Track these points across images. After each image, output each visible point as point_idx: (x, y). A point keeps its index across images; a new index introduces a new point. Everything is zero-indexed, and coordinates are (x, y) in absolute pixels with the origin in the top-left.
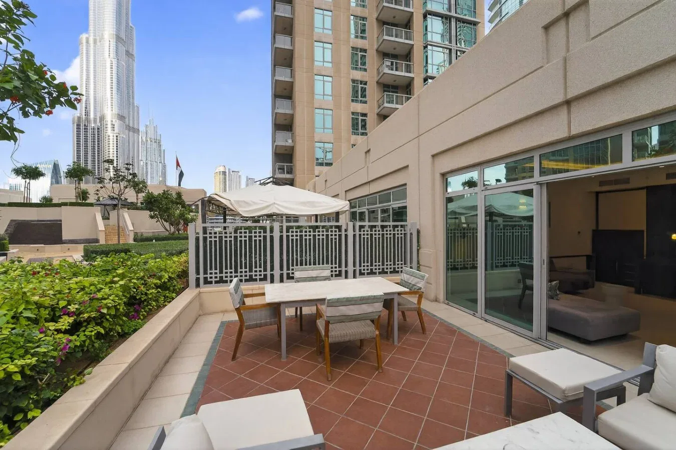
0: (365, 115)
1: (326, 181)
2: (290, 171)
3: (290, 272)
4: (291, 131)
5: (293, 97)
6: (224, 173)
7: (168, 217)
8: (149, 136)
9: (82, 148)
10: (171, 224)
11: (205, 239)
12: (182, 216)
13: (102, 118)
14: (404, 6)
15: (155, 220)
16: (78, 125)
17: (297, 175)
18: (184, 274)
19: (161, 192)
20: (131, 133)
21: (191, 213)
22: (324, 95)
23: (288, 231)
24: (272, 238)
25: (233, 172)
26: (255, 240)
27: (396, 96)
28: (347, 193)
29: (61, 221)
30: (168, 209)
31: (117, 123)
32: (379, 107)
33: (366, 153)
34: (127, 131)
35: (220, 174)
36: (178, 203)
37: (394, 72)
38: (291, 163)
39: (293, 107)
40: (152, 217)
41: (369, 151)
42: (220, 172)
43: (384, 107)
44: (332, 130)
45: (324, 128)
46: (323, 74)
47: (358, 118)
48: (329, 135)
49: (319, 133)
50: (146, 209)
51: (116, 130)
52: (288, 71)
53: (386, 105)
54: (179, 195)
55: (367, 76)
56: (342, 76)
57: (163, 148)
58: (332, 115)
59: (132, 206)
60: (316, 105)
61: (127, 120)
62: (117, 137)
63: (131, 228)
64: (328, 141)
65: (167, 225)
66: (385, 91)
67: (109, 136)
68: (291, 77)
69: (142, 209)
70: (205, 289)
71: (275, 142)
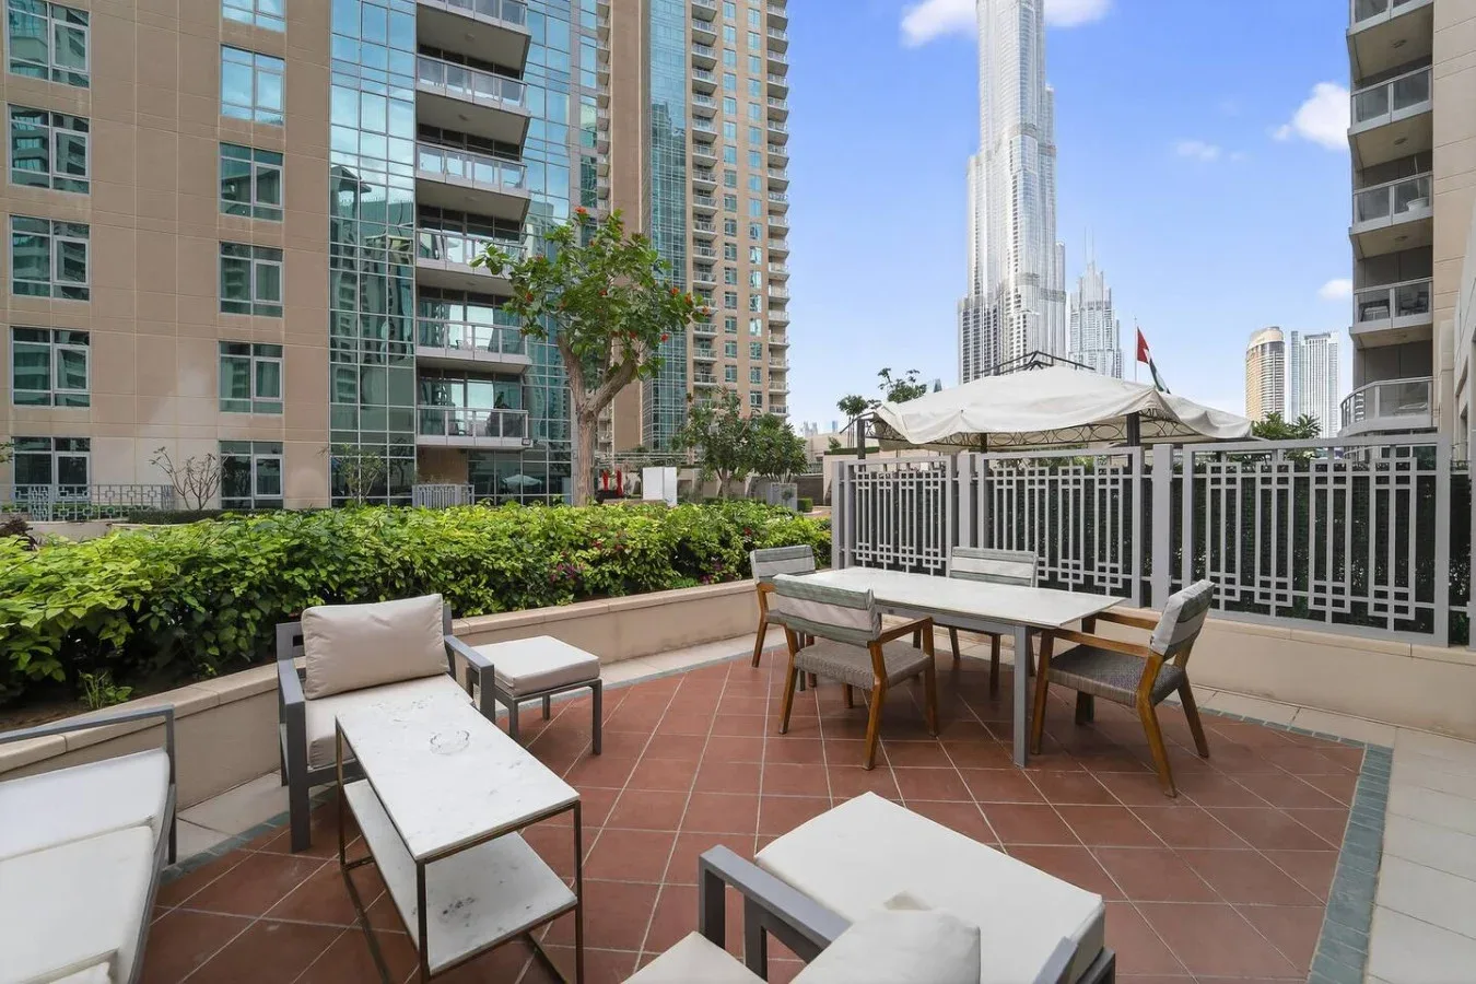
2: (1419, 302)
6: (1277, 346)
8: (1085, 300)
9: (971, 354)
13: (1001, 290)
16: (966, 314)
20: (1050, 304)
25: (1306, 338)
31: (1024, 290)
34: (1042, 302)
35: (1263, 353)
42: (1263, 346)
51: (1024, 305)
57: (1115, 317)
61: (1042, 281)
62: (1024, 317)
67: (1012, 320)
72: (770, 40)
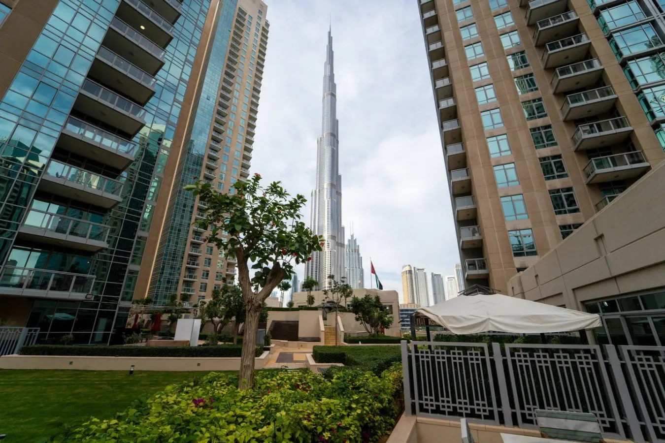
0: (569, 189)
1: (537, 276)
2: (483, 266)
3: (526, 412)
4: (476, 224)
5: (473, 193)
7: (369, 319)
8: (351, 248)
10: (372, 326)
11: (417, 358)
12: (381, 318)
14: (588, 68)
15: (359, 322)
17: (493, 270)
18: (398, 395)
19: (363, 296)
20: (339, 247)
21: (388, 316)
22: (508, 182)
23: (512, 355)
24: (493, 362)
25: (418, 270)
26: (471, 364)
27: (611, 158)
28: (576, 292)
29: (298, 322)
30: (370, 312)
31: (331, 241)
32: (588, 176)
33: (596, 239)
34: (337, 247)
35: (406, 274)
36: (377, 307)
37: (597, 134)
38: (483, 257)
39: (475, 201)
40: (357, 319)
41: (601, 237)
42: (406, 272)
43: (596, 175)
44: (526, 215)
45: (516, 215)
46: (503, 163)
47: (561, 195)
48: (524, 221)
49: (510, 221)
50: (353, 312)
51: (330, 248)
52: (464, 171)
53: (598, 171)
54: (378, 298)
55: (559, 149)
56: (526, 158)
57: (360, 256)
58: (523, 200)
59: (343, 310)
60: (500, 194)
61: (337, 239)
62: (331, 252)
63: (342, 329)
64: (524, 228)
65: (368, 326)
66: (590, 158)
67: (326, 252)
68: (468, 175)
69: (350, 311)
70: (422, 418)
71: (460, 237)
72: (249, 123)
